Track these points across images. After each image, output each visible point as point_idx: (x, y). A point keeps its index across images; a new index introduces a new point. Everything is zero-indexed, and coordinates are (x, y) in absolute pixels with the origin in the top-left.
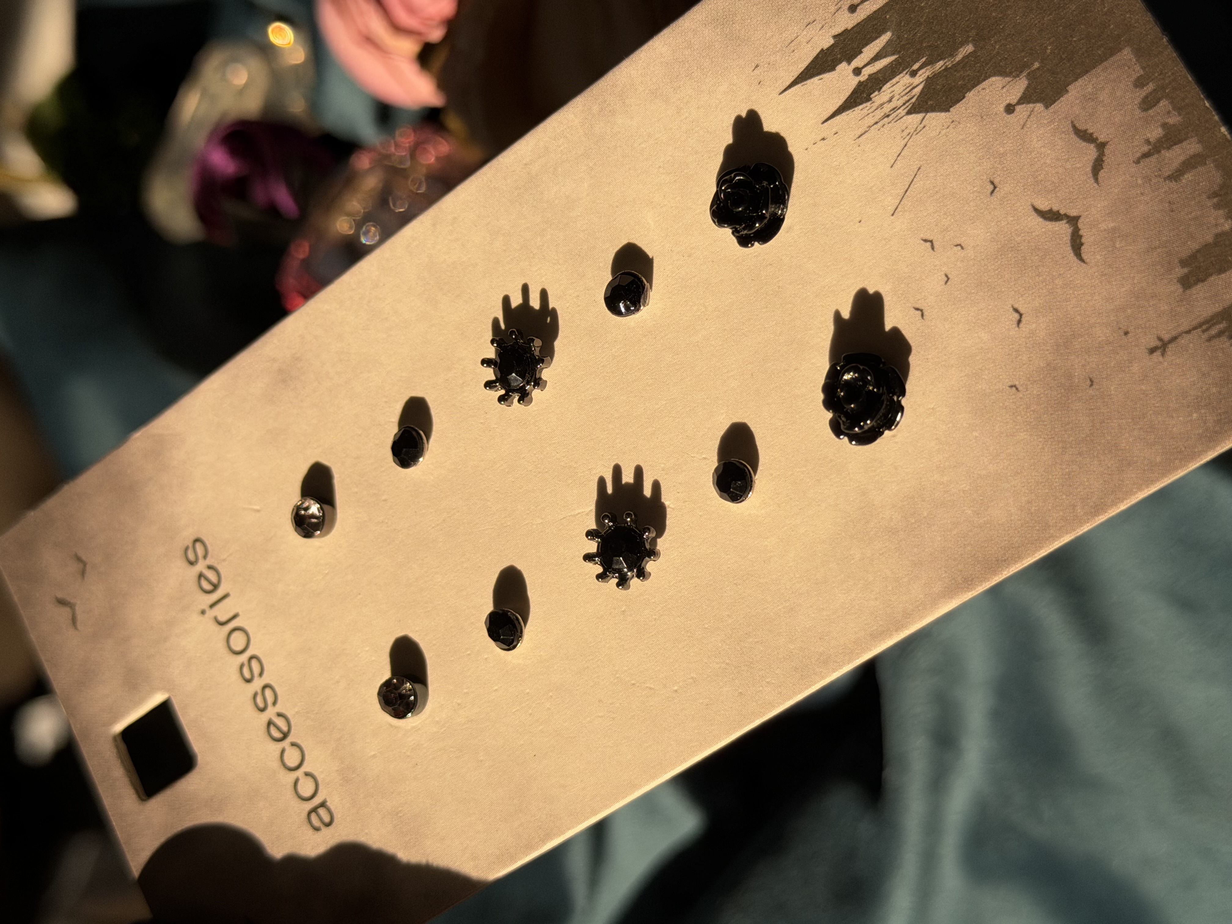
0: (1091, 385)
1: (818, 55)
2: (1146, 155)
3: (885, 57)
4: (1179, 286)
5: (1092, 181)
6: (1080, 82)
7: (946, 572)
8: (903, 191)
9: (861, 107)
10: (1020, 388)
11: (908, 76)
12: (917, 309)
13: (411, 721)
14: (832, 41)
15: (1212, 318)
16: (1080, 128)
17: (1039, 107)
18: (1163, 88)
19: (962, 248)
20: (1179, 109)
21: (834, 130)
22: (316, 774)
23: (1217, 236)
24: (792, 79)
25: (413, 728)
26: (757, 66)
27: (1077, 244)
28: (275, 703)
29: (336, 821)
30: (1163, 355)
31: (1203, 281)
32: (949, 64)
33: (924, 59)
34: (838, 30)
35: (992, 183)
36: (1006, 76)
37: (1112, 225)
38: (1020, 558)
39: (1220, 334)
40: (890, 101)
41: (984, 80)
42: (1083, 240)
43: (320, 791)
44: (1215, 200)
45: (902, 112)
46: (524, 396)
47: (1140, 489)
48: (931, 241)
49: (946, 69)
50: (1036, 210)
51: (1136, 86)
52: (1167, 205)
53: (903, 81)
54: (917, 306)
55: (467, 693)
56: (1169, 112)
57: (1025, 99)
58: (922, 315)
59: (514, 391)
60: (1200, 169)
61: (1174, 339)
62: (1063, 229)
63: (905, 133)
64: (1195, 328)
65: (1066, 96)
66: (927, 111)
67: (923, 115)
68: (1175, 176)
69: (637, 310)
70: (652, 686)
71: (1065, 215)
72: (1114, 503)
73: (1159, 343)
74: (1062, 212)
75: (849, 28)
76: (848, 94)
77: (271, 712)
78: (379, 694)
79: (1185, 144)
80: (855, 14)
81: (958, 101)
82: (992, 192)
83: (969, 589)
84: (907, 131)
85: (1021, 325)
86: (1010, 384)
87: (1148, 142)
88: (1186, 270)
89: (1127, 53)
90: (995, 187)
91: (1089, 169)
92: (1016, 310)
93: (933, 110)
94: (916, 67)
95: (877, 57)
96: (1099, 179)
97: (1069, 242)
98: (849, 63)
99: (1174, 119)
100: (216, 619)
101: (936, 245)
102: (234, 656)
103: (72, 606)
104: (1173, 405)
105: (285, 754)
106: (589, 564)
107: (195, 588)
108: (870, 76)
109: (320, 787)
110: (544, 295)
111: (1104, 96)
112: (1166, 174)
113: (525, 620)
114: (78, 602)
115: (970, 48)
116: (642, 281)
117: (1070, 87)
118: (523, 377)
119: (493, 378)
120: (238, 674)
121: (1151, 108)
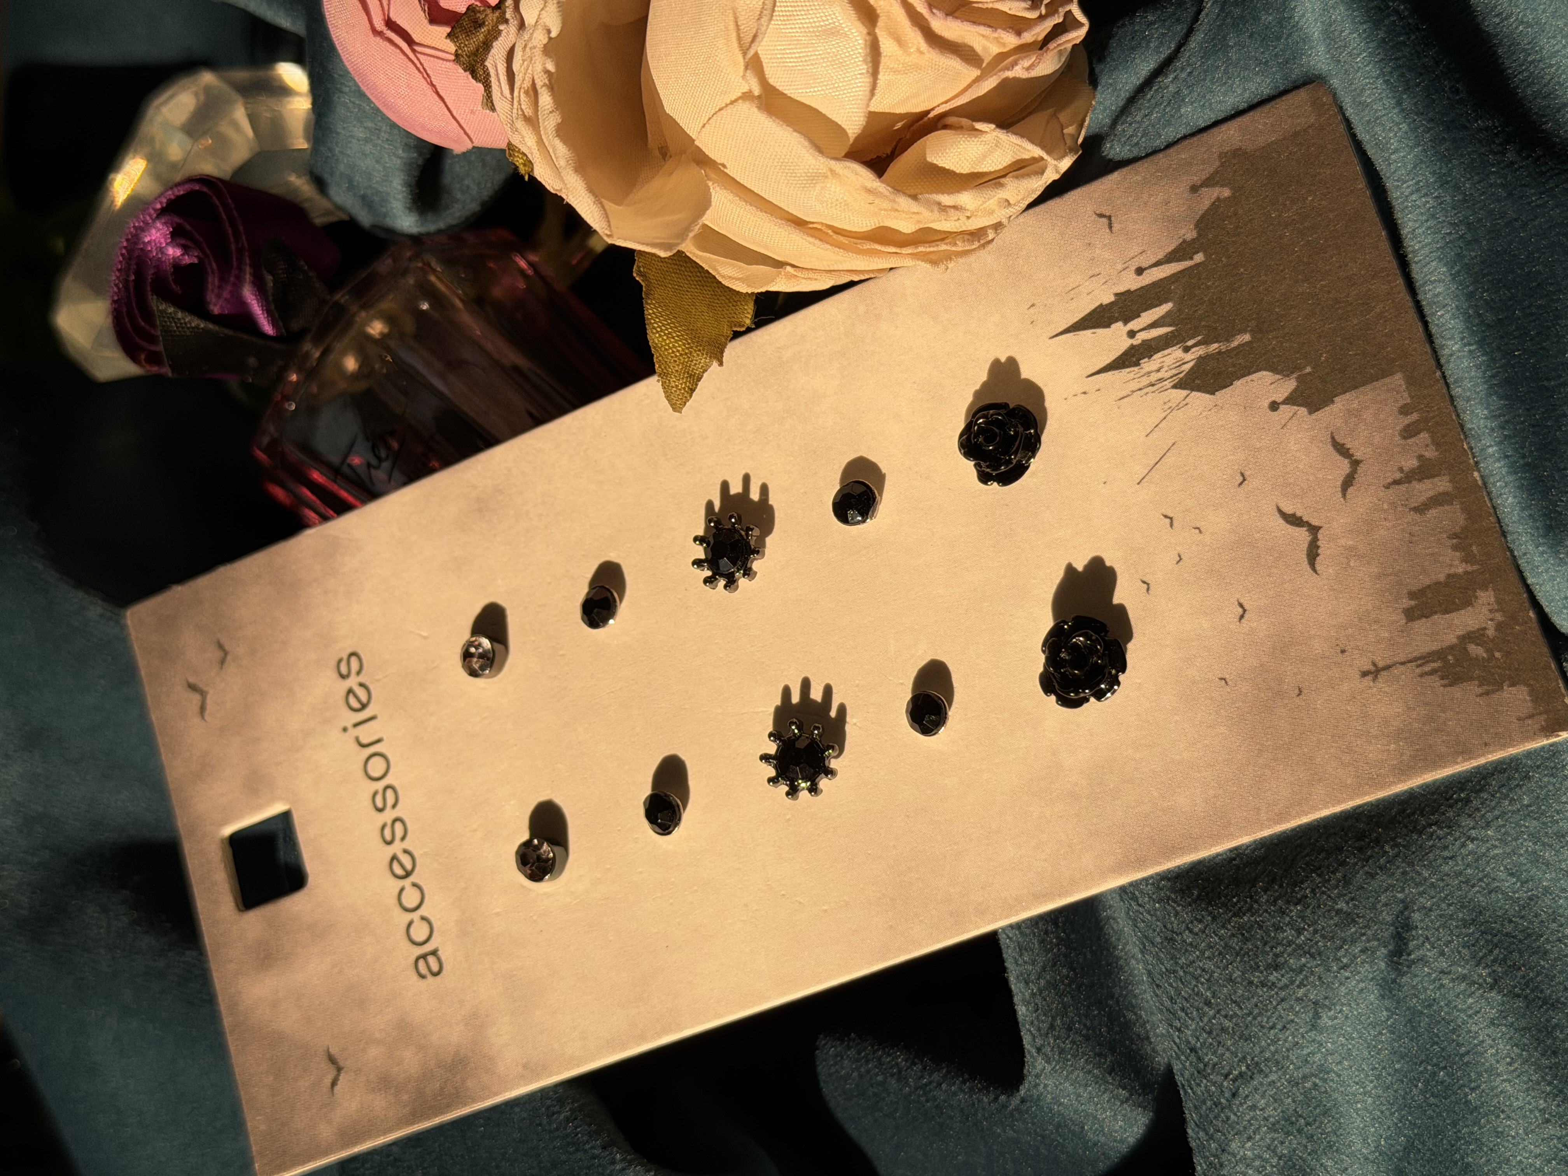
0: (1299, 695)
1: (1096, 308)
2: (1396, 482)
3: (1162, 326)
4: (1403, 616)
5: (1340, 495)
6: (1347, 396)
7: (1120, 848)
8: (1153, 462)
9: (1128, 370)
10: (1230, 683)
11: (1180, 351)
12: (1144, 582)
13: (546, 886)
14: (1113, 299)
15: (1430, 654)
16: (1338, 441)
17: (1303, 411)
18: (1426, 421)
19: (1200, 532)
20: (1437, 445)
21: (1097, 387)
22: (432, 919)
23: (1449, 576)
24: (1066, 326)
25: (545, 894)
26: (1033, 305)
27: (1313, 554)
28: (403, 839)
29: (444, 972)
30: (1374, 680)
31: (1427, 617)
32: (1223, 348)
33: (1199, 338)
34: (1121, 289)
35: (1242, 475)
36: (1278, 374)
37: (1351, 543)
38: (1196, 849)
39: (1433, 672)
40: (1158, 371)
41: (1254, 372)
42: (1319, 551)
43: (433, 938)
44: (1454, 541)
45: (1168, 384)
46: (731, 583)
47: (1326, 807)
48: (1171, 519)
49: (1220, 353)
50: (1280, 511)
51: (1401, 413)
52: (1407, 535)
53: (1175, 354)
54: (1144, 579)
55: (609, 869)
56: (1427, 446)
57: (1290, 400)
58: (1148, 589)
59: (722, 575)
60: (1447, 508)
61: (1387, 668)
62: (1302, 535)
63: (1166, 407)
64: (1410, 661)
65: (1331, 406)
66: (1192, 390)
67: (1188, 392)
68: (1420, 509)
69: (863, 521)
70: (802, 901)
71: (1307, 522)
72: (1299, 815)
73: (1372, 668)
74: (1305, 519)
75: (1132, 289)
76: (1118, 354)
77: (397, 848)
78: (517, 852)
79: (1436, 479)
80: (1141, 277)
81: (1225, 387)
82: (1241, 484)
83: (1139, 870)
84: (1170, 404)
85: (1243, 621)
86: (1220, 676)
87: (1401, 469)
88: (1413, 603)
89: (1398, 379)
90: (1244, 480)
91: (1339, 483)
92: (1241, 605)
93: (1199, 389)
94: (1190, 343)
95: (1154, 325)
96: (1348, 497)
97: (1305, 549)
98: (1126, 323)
99: (1431, 453)
100: (357, 740)
101: (1175, 523)
102: (369, 781)
103: (203, 694)
104: (1373, 732)
105: (404, 894)
106: (763, 765)
107: (342, 703)
108: (1144, 342)
109: (435, 935)
110: (764, 489)
111: (1368, 415)
112: (1413, 505)
113: (685, 808)
114: (211, 692)
115: (1247, 337)
116: (873, 494)
117: (1336, 399)
118: (734, 563)
119: (703, 557)
120: (370, 801)
121: (1410, 437)
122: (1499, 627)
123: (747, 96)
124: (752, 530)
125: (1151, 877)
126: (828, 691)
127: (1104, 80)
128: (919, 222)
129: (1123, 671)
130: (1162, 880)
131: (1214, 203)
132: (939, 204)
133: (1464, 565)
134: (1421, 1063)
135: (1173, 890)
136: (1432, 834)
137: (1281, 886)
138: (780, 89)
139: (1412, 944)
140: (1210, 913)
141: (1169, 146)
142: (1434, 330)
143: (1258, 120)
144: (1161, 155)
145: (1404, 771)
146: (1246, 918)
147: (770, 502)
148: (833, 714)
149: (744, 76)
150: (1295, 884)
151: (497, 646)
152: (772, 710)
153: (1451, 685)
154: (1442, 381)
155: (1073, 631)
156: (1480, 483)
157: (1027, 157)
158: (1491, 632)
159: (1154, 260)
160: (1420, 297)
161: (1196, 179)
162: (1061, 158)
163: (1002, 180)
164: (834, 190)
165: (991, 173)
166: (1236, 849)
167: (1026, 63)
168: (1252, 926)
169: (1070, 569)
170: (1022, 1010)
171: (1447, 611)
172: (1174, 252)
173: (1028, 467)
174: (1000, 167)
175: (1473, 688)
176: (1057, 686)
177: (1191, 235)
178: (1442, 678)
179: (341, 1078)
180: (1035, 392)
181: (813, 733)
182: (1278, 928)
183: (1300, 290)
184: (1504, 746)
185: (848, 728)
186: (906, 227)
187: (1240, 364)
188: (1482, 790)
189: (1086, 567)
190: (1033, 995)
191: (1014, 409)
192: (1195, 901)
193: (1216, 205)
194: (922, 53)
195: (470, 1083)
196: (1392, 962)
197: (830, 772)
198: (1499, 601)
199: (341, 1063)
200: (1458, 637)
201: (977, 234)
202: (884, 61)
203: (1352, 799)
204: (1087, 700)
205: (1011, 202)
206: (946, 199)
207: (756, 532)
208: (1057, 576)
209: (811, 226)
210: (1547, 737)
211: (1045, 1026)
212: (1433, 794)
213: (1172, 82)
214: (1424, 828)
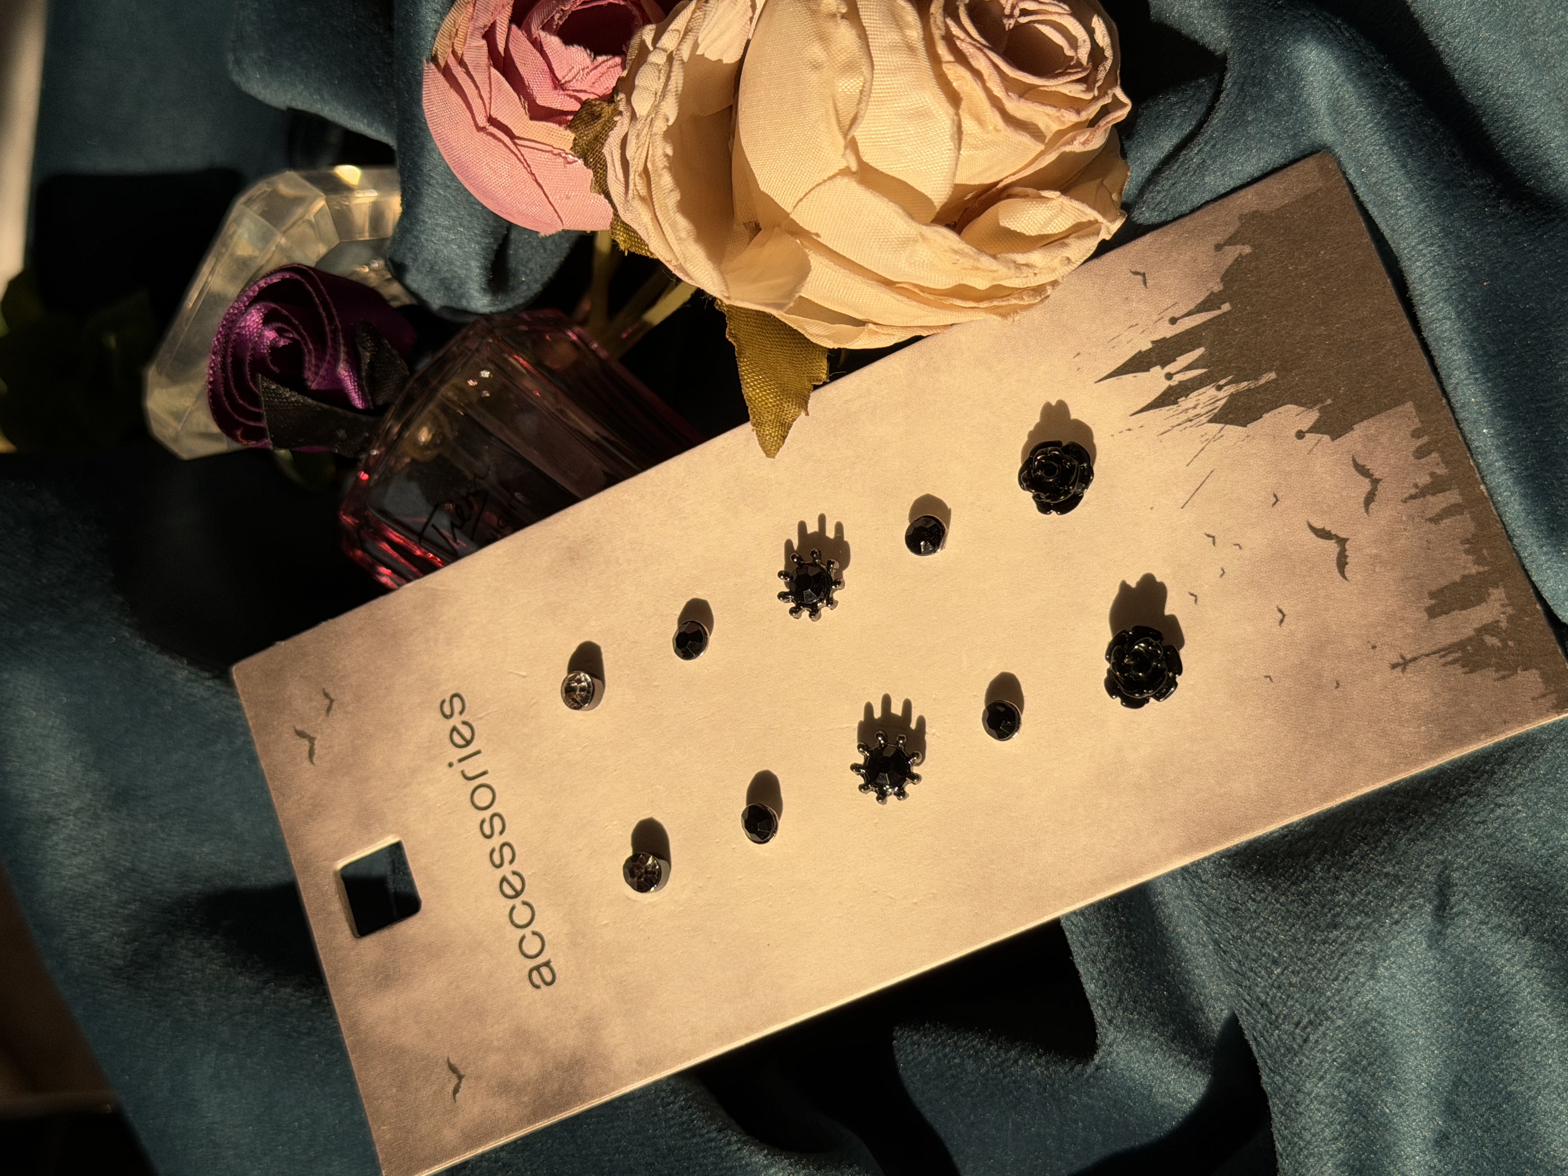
0: (1337, 687)
1: (1135, 355)
2: (1413, 497)
3: (1196, 368)
4: (1425, 614)
5: (1363, 510)
6: (1365, 423)
7: (1183, 831)
8: (1195, 488)
9: (1168, 408)
10: (1274, 680)
11: (1214, 389)
12: (1192, 595)
13: (652, 896)
14: (1150, 346)
15: (1450, 646)
16: (1359, 462)
17: (1326, 438)
18: (1437, 442)
19: (1240, 548)
20: (1447, 463)
21: (1140, 424)
22: (544, 934)
23: (1464, 577)
24: (1109, 372)
25: (650, 903)
26: (1078, 354)
27: (1342, 563)
28: (512, 861)
29: (557, 981)
30: (1403, 671)
31: (1446, 613)
32: (1252, 386)
33: (1230, 377)
34: (1157, 337)
35: (1275, 496)
36: (1302, 406)
37: (1375, 551)
38: (1252, 829)
39: (1454, 661)
40: (1195, 408)
41: (1281, 406)
42: (1348, 560)
43: (545, 951)
44: (1467, 546)
45: (1204, 419)
46: (814, 612)
47: (1367, 785)
48: (1213, 537)
49: (1249, 390)
50: (1312, 528)
51: (1413, 436)
52: (1425, 543)
53: (1209, 392)
54: (1192, 592)
55: (710, 878)
56: (1438, 464)
57: (1314, 429)
58: (1196, 601)
59: (805, 605)
60: (1458, 517)
61: (1414, 659)
62: (1332, 547)
63: (1203, 439)
64: (1434, 653)
65: (1351, 433)
66: (1226, 423)
67: (1222, 425)
68: (1436, 520)
69: (934, 551)
70: (892, 896)
71: (1335, 535)
72: (1342, 794)
73: (1401, 661)
74: (1333, 532)
75: (1168, 337)
76: (1157, 395)
77: (506, 870)
78: (625, 867)
79: (1447, 493)
80: (1175, 326)
81: (1256, 419)
82: (1275, 503)
83: (1202, 850)
84: (1207, 437)
85: (1283, 624)
86: (1265, 674)
87: (1416, 486)
88: (1433, 602)
89: (1409, 406)
90: (1277, 500)
91: (1362, 500)
92: (1280, 611)
93: (1232, 423)
94: (1222, 382)
95: (1188, 368)
96: (1370, 511)
97: (1335, 559)
98: (1163, 366)
99: (1442, 471)
100: (463, 773)
101: (1217, 540)
102: (477, 811)
103: (312, 740)
104: (1405, 716)
105: (515, 912)
106: (853, 774)
107: (448, 741)
108: (1181, 383)
109: (546, 948)
110: (839, 528)
111: (1384, 439)
112: (1428, 517)
113: (779, 816)
114: (319, 737)
115: (1273, 375)
116: (942, 526)
117: (1355, 426)
118: (818, 595)
119: (787, 590)
120: (478, 830)
121: (1423, 457)
122: (1510, 619)
123: (845, 172)
124: (833, 563)
125: (1212, 856)
126: (907, 706)
127: (1131, 155)
128: (994, 279)
129: (1180, 673)
130: (1222, 857)
131: (1236, 260)
132: (1015, 262)
133: (1476, 567)
134: (1466, 1004)
135: (1233, 866)
136: (1463, 804)
137: (1333, 856)
138: (873, 165)
139: (1453, 900)
140: (1270, 884)
141: (1193, 211)
142: (1439, 362)
143: (1272, 185)
144: (1187, 219)
145: (1434, 750)
146: (1303, 886)
147: (845, 539)
148: (913, 726)
149: (843, 155)
150: (1346, 853)
151: (596, 681)
152: (856, 725)
153: (1472, 672)
154: (1448, 407)
155: (1134, 640)
156: (1486, 494)
157: (1084, 220)
158: (1504, 625)
159: (1186, 311)
160: (1425, 335)
161: (1220, 239)
162: (1113, 221)
163: (1066, 241)
164: (923, 252)
165: (1055, 234)
166: (1287, 826)
167: (1082, 139)
168: (1310, 892)
169: (1124, 587)
170: (1090, 988)
171: (1464, 608)
172: (1204, 302)
173: (1081, 498)
174: (1064, 229)
175: (1491, 673)
176: (1122, 688)
177: (1217, 288)
178: (1463, 666)
179: (462, 1085)
180: (1085, 431)
181: (898, 743)
182: (1333, 892)
183: (1318, 333)
184: (1521, 723)
185: (927, 738)
186: (981, 284)
187: (1268, 399)
188: (1504, 763)
189: (1139, 584)
190: (1101, 972)
191: (1067, 446)
192: (1254, 874)
193: (1238, 261)
194: (998, 131)
195: (587, 1082)
196: (1437, 915)
197: (915, 778)
198: (1509, 597)
199: (462, 1072)
200: (1475, 630)
201: (1038, 290)
202: (965, 138)
203: (1388, 776)
204: (1147, 701)
205: (1073, 260)
206: (1020, 258)
207: (837, 565)
208: (1113, 593)
209: (898, 285)
210: (1559, 713)
211: (1114, 1001)
212: (1460, 768)
213: (1197, 154)
214: (1456, 798)
